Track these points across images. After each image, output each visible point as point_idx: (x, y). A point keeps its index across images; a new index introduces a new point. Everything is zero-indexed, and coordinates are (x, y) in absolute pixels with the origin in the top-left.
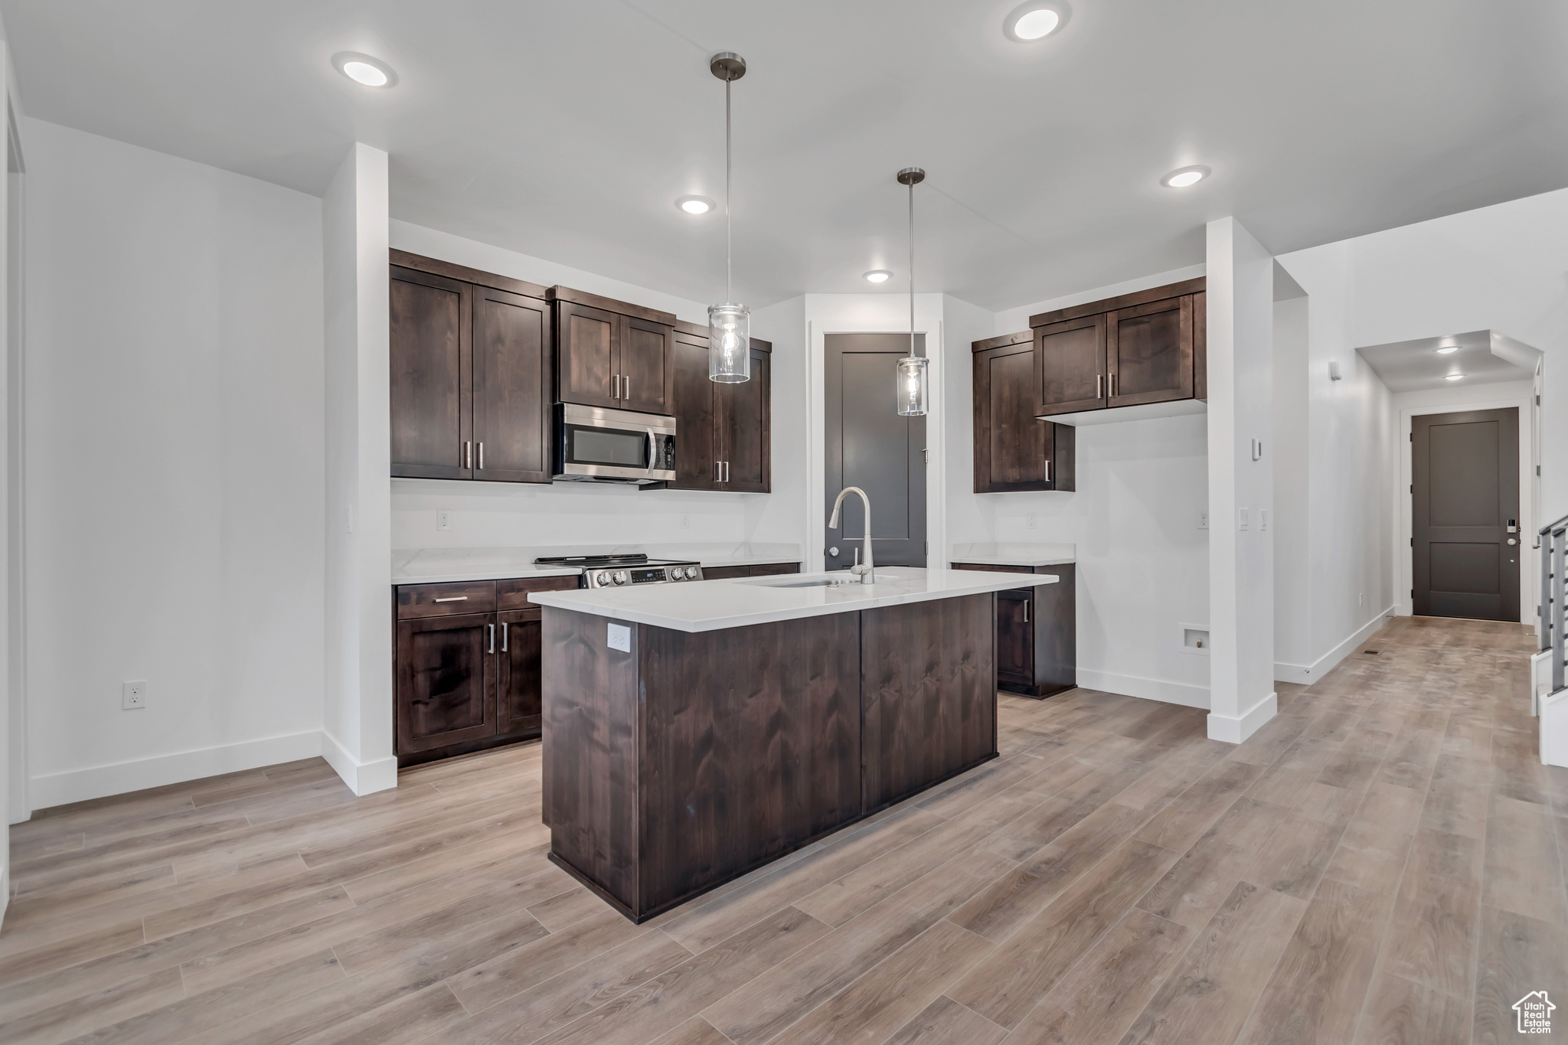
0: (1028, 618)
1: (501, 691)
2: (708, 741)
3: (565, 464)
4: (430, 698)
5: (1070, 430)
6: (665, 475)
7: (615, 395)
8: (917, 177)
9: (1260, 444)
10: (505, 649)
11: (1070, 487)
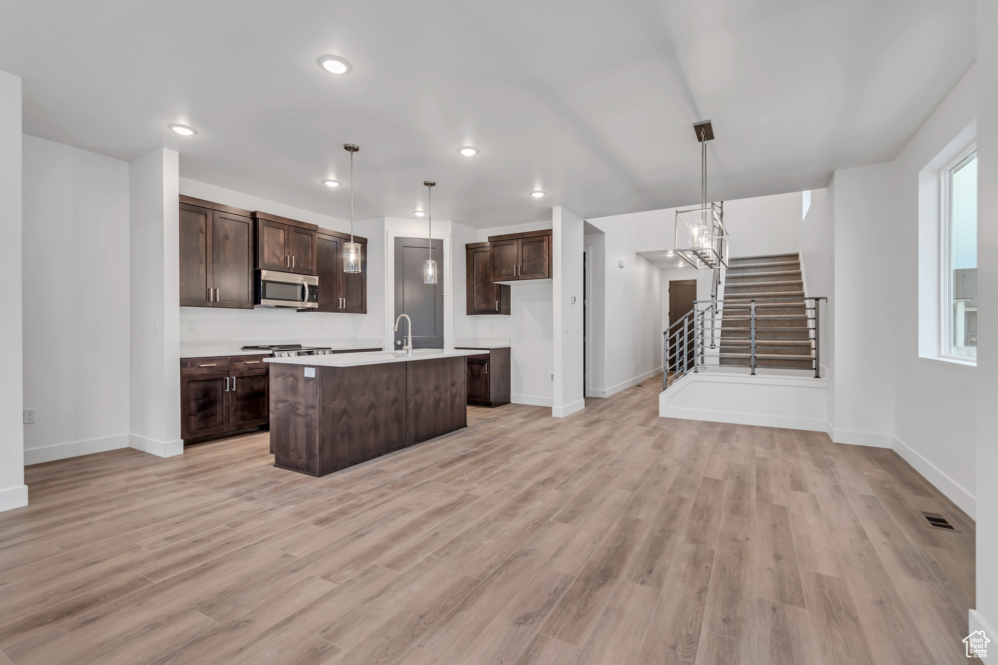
0: (487, 372)
1: (232, 410)
2: (345, 412)
3: (262, 300)
4: (197, 413)
5: (508, 288)
6: (313, 305)
7: (287, 265)
8: (433, 184)
9: (575, 297)
10: (234, 389)
11: (508, 312)
